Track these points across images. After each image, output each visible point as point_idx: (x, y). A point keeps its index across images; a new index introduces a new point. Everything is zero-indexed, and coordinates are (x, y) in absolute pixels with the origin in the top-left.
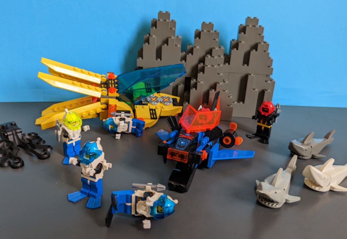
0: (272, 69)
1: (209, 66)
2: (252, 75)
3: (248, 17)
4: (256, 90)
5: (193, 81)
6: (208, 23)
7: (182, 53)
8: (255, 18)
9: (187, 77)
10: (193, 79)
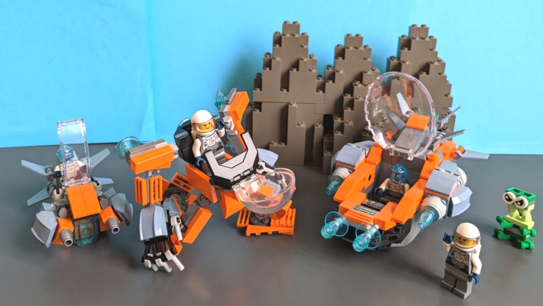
0: (452, 99)
1: (361, 99)
3: (413, 25)
5: (337, 121)
6: (354, 35)
8: (423, 26)
9: (326, 113)
10: (337, 117)
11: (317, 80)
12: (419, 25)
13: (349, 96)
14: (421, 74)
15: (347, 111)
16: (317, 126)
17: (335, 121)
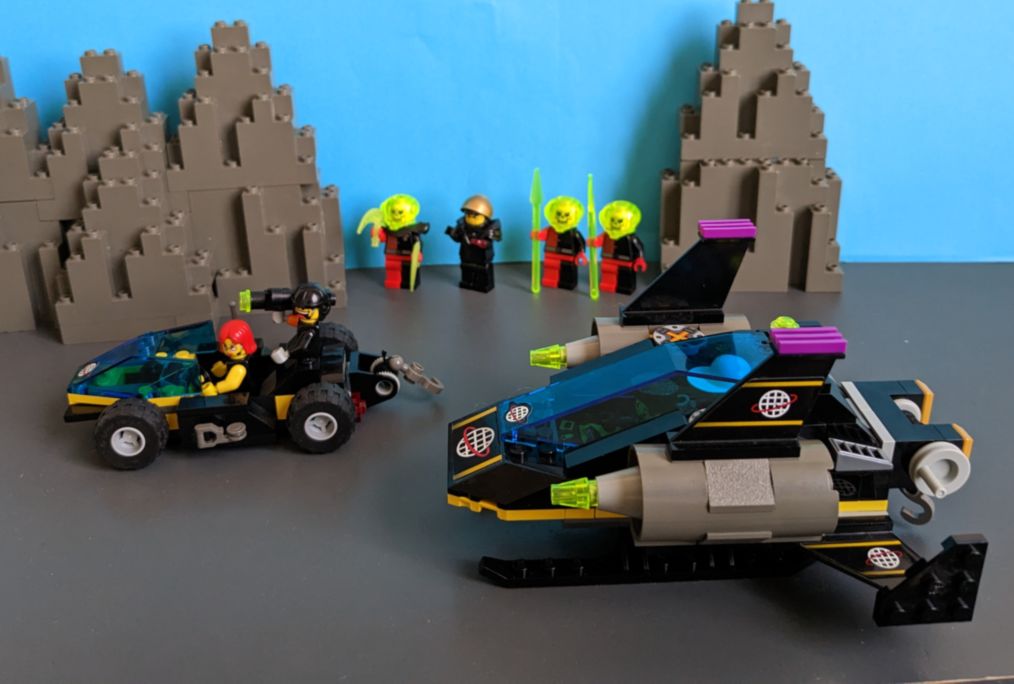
0: (312, 167)
1: (111, 184)
2: (254, 191)
3: (217, 24)
4: (278, 231)
5: (74, 233)
6: (100, 51)
7: (38, 148)
8: (236, 23)
9: (64, 218)
10: (74, 227)
11: (34, 151)
12: (229, 22)
13: (94, 178)
14: (240, 121)
15: (90, 212)
16: (44, 246)
17: (70, 234)
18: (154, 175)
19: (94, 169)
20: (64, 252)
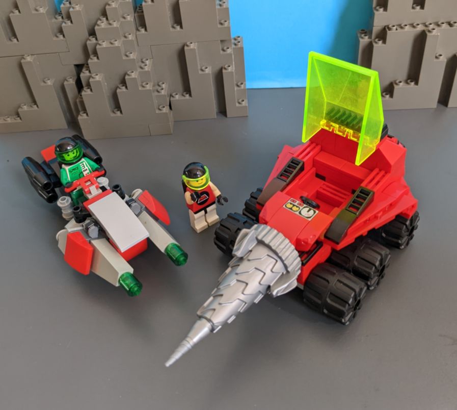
0: (229, 28)
1: (105, 45)
2: (192, 46)
4: (207, 71)
5: (84, 75)
7: (56, 18)
9: (77, 62)
10: (84, 70)
11: (54, 20)
13: (93, 41)
15: (93, 61)
16: (67, 81)
17: (82, 75)
18: (130, 37)
19: (92, 33)
20: (79, 86)
